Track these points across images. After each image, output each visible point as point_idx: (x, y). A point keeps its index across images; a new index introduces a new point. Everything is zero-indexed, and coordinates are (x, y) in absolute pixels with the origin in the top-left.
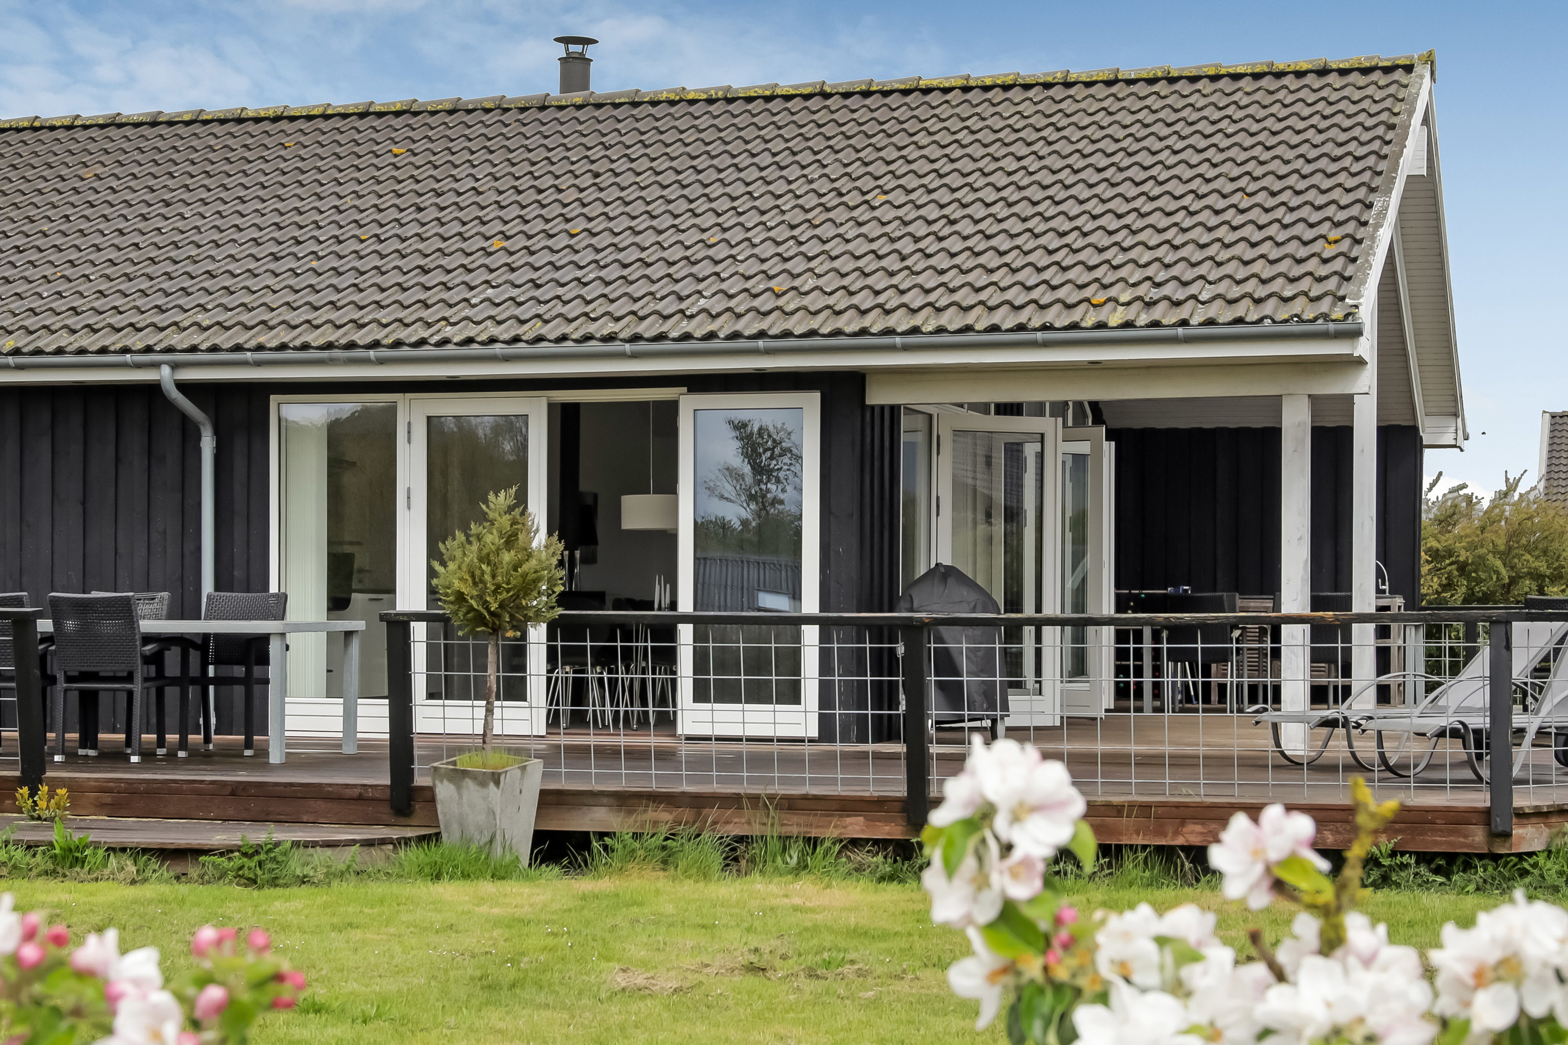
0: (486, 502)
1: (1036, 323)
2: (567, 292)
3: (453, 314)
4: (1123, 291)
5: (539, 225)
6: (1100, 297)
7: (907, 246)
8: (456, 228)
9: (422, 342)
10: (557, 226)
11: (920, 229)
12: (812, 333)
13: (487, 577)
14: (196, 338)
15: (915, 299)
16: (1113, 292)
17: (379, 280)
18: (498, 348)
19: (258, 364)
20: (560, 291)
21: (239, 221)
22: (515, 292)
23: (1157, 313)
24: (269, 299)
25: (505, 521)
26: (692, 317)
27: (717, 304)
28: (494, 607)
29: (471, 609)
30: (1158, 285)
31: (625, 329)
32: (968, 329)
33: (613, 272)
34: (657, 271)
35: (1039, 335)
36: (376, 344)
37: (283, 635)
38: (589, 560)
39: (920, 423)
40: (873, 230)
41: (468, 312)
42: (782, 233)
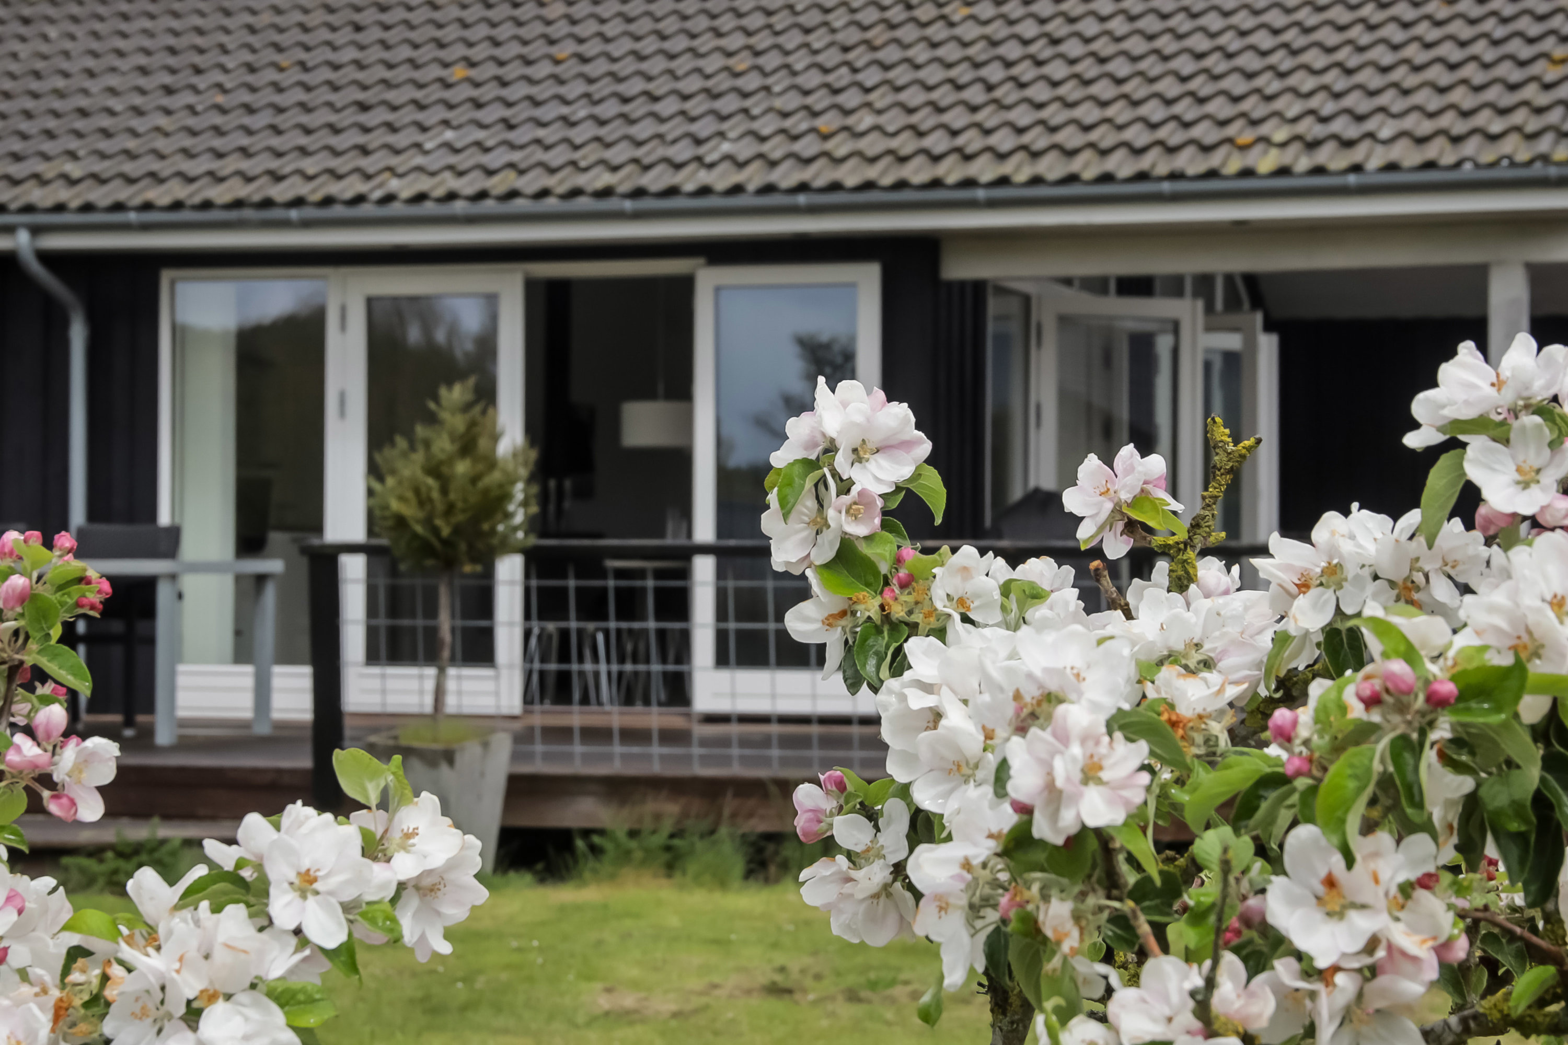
0: (436, 399)
1: (1162, 169)
2: (547, 135)
3: (401, 163)
4: (1278, 127)
5: (514, 49)
6: (1247, 136)
7: (994, 73)
8: (405, 52)
9: (359, 199)
10: (538, 49)
11: (1012, 50)
12: (869, 185)
13: (435, 495)
14: (63, 194)
15: (1004, 140)
16: (1264, 129)
17: (305, 119)
18: (459, 206)
19: (145, 227)
20: (541, 133)
21: (121, 44)
22: (480, 135)
23: (1323, 156)
24: (161, 144)
25: (458, 423)
26: (711, 166)
27: (746, 150)
28: (446, 531)
29: (415, 536)
30: (1324, 120)
31: (624, 181)
32: (1072, 179)
33: (610, 109)
34: (668, 107)
35: (1166, 187)
36: (299, 202)
37: (173, 577)
38: (584, 493)
39: (1014, 306)
40: (950, 52)
41: (419, 160)
42: (831, 57)
